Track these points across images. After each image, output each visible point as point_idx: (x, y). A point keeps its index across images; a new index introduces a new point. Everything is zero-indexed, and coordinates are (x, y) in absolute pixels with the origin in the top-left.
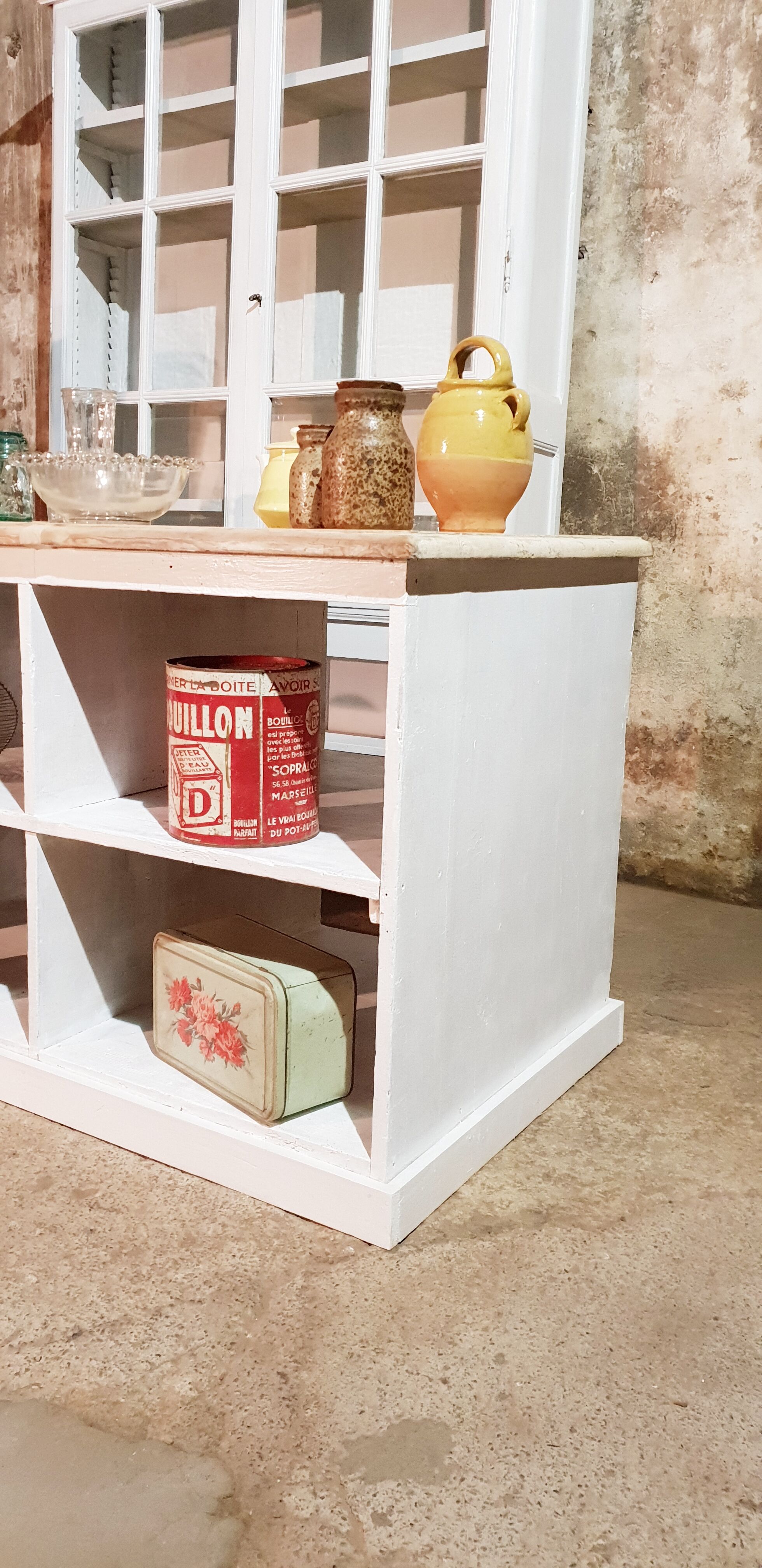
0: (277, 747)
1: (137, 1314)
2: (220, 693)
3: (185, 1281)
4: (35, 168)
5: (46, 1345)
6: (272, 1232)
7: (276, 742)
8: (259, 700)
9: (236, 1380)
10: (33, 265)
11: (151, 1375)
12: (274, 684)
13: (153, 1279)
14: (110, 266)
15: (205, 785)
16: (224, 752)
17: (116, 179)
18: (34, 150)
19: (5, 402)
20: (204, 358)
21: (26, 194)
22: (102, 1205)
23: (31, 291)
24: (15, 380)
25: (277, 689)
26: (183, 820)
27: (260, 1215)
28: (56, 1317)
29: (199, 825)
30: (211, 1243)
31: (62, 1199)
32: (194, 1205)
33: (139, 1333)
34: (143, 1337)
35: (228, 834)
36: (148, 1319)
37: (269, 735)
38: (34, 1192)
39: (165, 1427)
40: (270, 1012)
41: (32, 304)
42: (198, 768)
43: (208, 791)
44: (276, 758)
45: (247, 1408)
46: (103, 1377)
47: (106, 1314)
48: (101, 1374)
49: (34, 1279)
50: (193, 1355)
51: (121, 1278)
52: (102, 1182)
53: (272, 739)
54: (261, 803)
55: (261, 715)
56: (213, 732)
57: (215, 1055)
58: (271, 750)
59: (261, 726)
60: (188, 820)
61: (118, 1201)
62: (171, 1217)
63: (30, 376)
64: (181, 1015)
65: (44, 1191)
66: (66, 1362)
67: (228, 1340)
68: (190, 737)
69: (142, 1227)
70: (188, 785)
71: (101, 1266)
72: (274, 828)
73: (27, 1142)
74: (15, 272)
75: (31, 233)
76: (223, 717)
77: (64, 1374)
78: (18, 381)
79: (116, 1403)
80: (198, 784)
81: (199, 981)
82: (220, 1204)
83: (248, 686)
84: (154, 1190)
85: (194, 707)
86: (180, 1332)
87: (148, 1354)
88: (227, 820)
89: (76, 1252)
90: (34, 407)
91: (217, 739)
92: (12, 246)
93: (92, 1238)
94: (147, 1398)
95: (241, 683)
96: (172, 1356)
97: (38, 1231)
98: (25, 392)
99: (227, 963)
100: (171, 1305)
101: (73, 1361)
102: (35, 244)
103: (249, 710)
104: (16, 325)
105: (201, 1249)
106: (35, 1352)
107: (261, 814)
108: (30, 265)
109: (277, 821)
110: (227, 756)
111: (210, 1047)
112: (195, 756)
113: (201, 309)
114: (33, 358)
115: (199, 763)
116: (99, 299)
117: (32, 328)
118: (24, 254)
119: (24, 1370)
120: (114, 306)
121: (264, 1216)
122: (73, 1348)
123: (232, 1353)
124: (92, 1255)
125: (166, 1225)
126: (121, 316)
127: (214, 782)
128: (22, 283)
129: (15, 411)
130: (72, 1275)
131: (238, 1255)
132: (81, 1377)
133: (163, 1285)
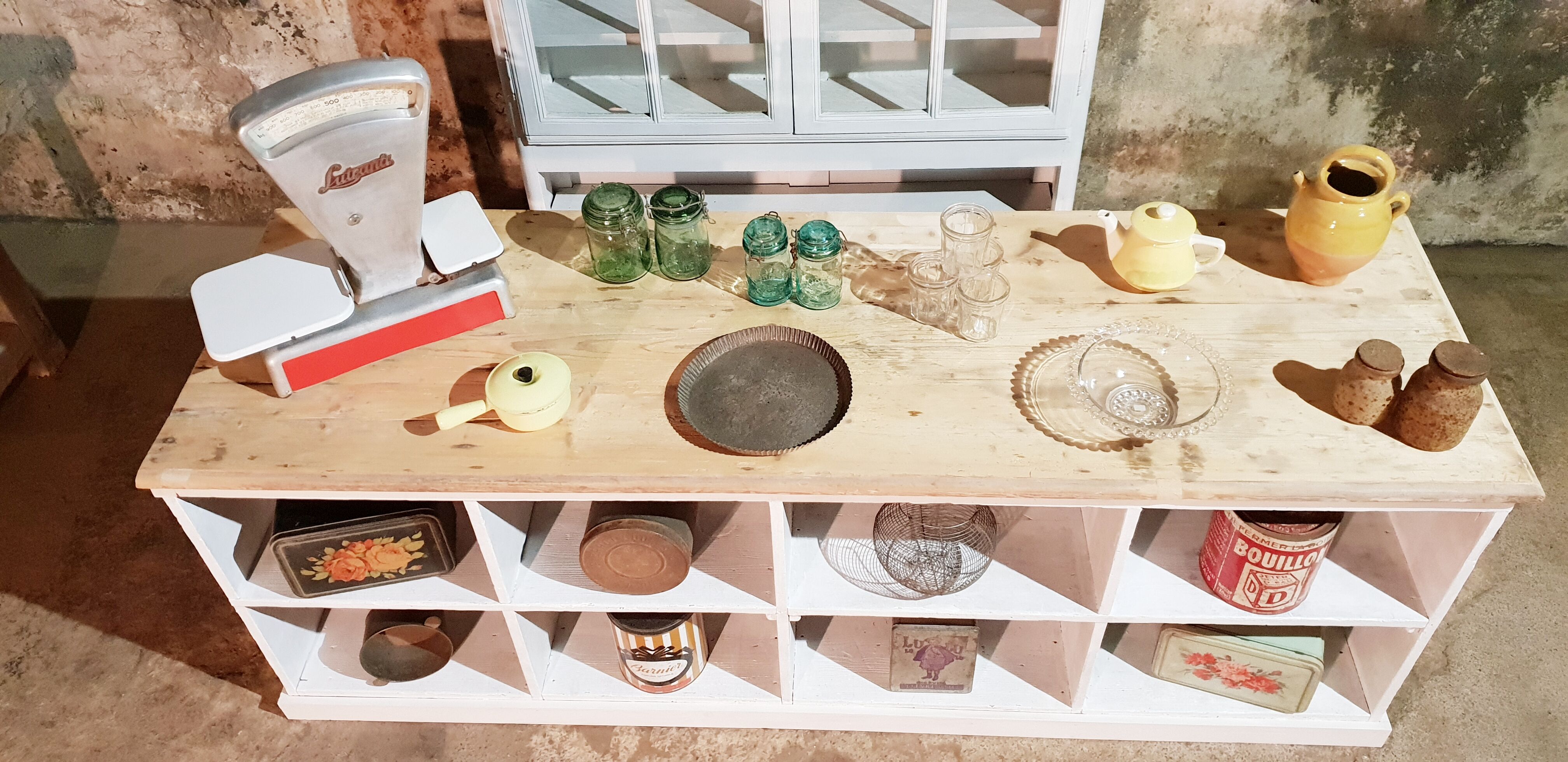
2: (1314, 547)
16: (1305, 572)
26: (1257, 605)
35: (1292, 605)
40: (1316, 677)
43: (1287, 591)
57: (1241, 687)
60: (1264, 605)
64: (1199, 668)
81: (1228, 657)
88: (1295, 599)
111: (1234, 684)
127: (1294, 587)
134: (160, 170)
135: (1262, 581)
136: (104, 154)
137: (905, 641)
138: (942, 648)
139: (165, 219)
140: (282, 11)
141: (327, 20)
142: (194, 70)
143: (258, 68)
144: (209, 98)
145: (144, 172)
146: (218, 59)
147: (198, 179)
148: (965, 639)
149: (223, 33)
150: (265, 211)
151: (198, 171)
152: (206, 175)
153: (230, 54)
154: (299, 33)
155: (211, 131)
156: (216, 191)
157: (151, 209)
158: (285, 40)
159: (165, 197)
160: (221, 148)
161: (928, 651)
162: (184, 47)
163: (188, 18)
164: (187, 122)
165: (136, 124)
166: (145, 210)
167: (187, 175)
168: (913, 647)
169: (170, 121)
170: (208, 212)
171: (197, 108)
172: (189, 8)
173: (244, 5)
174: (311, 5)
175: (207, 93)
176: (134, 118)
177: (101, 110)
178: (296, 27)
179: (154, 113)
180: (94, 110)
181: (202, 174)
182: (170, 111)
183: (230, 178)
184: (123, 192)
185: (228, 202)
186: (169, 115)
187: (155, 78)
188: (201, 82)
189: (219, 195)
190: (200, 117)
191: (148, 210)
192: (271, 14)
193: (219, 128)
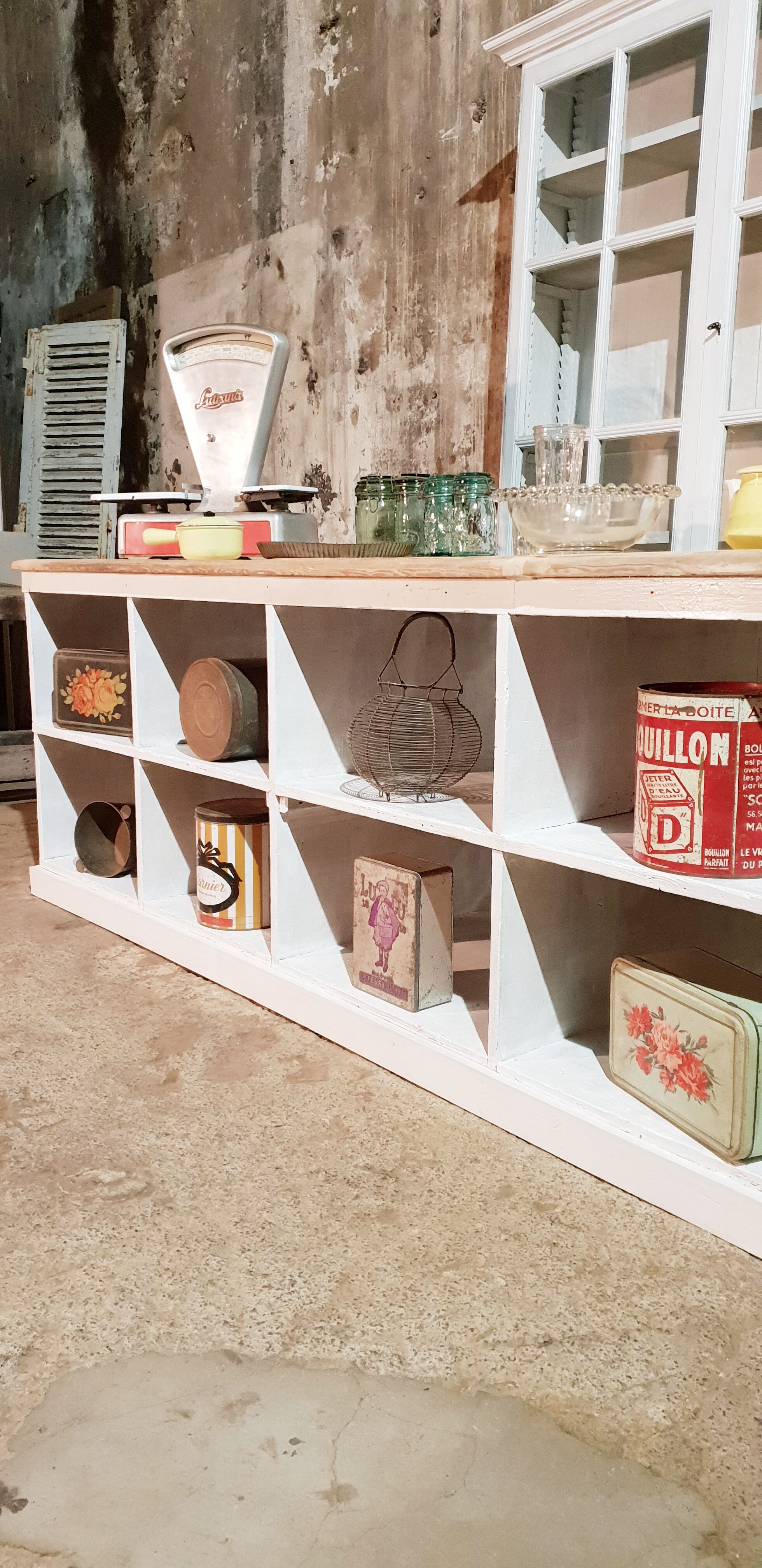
0: (754, 775)
1: (604, 1333)
2: (697, 718)
3: (651, 1308)
4: (493, 222)
5: (519, 1347)
6: (737, 1273)
7: (753, 770)
8: (737, 726)
9: (711, 1418)
10: (487, 316)
11: (623, 1396)
12: (754, 710)
13: (618, 1301)
14: (563, 308)
15: (676, 812)
16: (697, 779)
17: (572, 224)
18: (492, 208)
19: (456, 448)
21: (483, 248)
22: (563, 1221)
23: (484, 339)
24: (465, 427)
25: (757, 715)
26: (650, 846)
27: (724, 1254)
28: (527, 1322)
29: (668, 852)
30: (675, 1275)
31: (524, 1209)
32: (654, 1234)
33: (609, 1352)
34: (612, 1356)
35: (698, 862)
36: (616, 1340)
37: (746, 762)
38: (497, 1199)
39: (640, 1449)
40: (741, 1048)
41: (484, 352)
42: (669, 794)
43: (678, 818)
44: (751, 786)
45: (725, 1448)
46: (576, 1388)
47: (574, 1327)
48: (573, 1385)
49: (503, 1282)
50: (664, 1383)
51: (586, 1295)
52: (560, 1198)
53: (749, 766)
54: (734, 833)
55: (739, 742)
56: (686, 758)
57: (677, 1086)
58: (747, 778)
59: (738, 753)
60: (656, 846)
61: (577, 1220)
62: (632, 1243)
63: (480, 422)
64: (640, 1042)
65: (506, 1200)
66: (539, 1367)
67: (699, 1375)
68: (662, 763)
69: (604, 1248)
70: (657, 811)
71: (567, 1280)
72: (747, 859)
73: (487, 1150)
74: (470, 323)
75: (487, 285)
76: (698, 742)
77: (538, 1378)
78: (468, 427)
79: (589, 1416)
80: (668, 810)
81: (661, 1010)
82: (681, 1237)
83: (726, 712)
84: (613, 1213)
85: (667, 733)
86: (650, 1358)
87: (620, 1374)
88: (698, 848)
89: (541, 1263)
90: (483, 452)
91: (690, 765)
92: (468, 299)
93: (556, 1250)
94: (620, 1417)
95: (719, 708)
96: (643, 1381)
97: (503, 1237)
98: (474, 438)
99: (691, 994)
100: (639, 1330)
101: (545, 1367)
102: (490, 294)
103: (726, 736)
104: (468, 374)
105: (665, 1279)
106: (509, 1352)
107: (734, 844)
108: (484, 316)
109: (751, 853)
110: (700, 783)
111: (670, 1078)
112: (666, 782)
113: (653, 344)
114: (483, 404)
115: (670, 789)
116: (552, 341)
117: (483, 375)
118: (479, 305)
119: (499, 1367)
120: (566, 347)
121: (728, 1256)
122: (545, 1355)
123: (705, 1389)
124: (557, 1267)
125: (627, 1250)
126: (572, 356)
127: (685, 809)
128: (476, 333)
129: (464, 456)
130: (539, 1283)
131: (704, 1291)
132: (554, 1384)
133: (629, 1309)
137: (363, 884)
138: (390, 905)
148: (405, 889)
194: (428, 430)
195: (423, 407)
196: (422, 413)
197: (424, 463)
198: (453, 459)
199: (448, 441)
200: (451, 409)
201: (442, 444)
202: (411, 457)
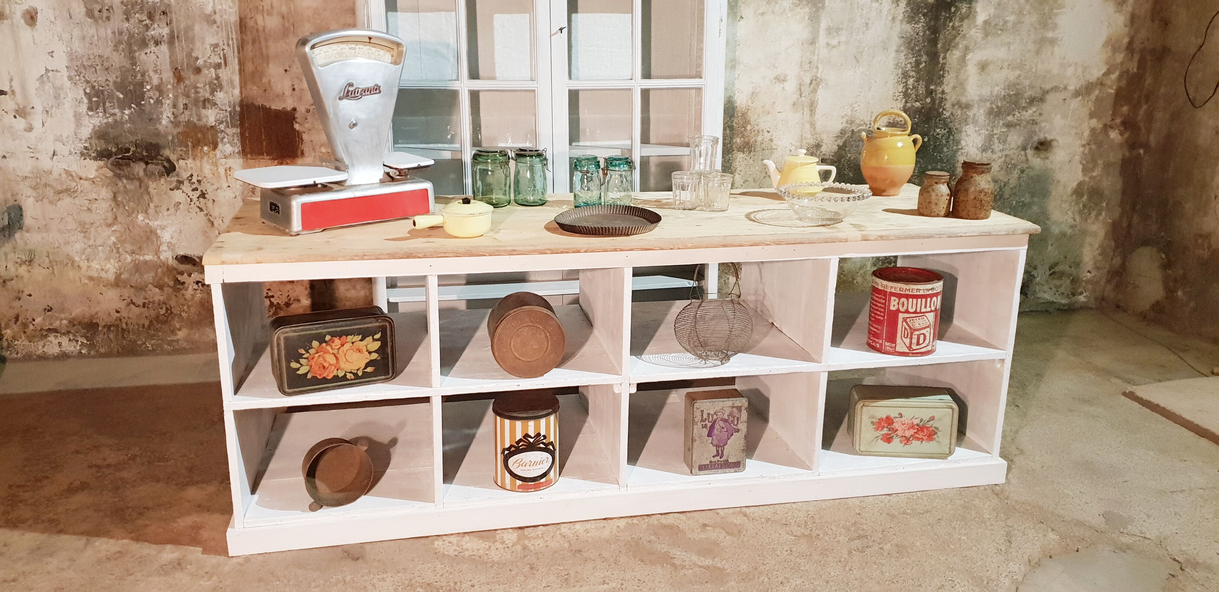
16: (933, 316)
19: (200, 62)
20: (448, 45)
24: (211, 45)
26: (911, 348)
35: (931, 349)
43: (925, 333)
57: (913, 441)
60: (914, 347)
63: (231, 42)
64: (884, 432)
70: (917, 333)
78: (216, 46)
81: (900, 414)
88: (931, 343)
90: (237, 68)
91: (931, 311)
98: (224, 55)
111: (909, 439)
127: (928, 329)
129: (212, 70)
134: (63, 310)
135: (911, 325)
136: (19, 299)
137: (702, 415)
138: (726, 421)
139: (53, 355)
140: (194, 179)
141: (225, 185)
142: (115, 228)
143: (165, 223)
144: (120, 250)
145: (48, 313)
146: (137, 217)
147: (92, 317)
148: (739, 409)
149: (146, 197)
150: (139, 342)
151: (93, 311)
152: (100, 314)
153: (147, 213)
154: (203, 195)
155: (114, 277)
156: (104, 326)
157: (44, 347)
158: (191, 201)
159: (59, 335)
160: (119, 289)
161: (717, 426)
162: (112, 209)
163: (122, 189)
164: (97, 269)
165: (56, 272)
166: (39, 348)
167: (84, 315)
168: (707, 422)
169: (84, 268)
170: (92, 346)
171: (107, 259)
172: (125, 181)
173: (168, 175)
174: (216, 175)
175: (119, 246)
176: (55, 267)
177: (31, 261)
178: (202, 191)
179: (73, 262)
180: (24, 262)
181: (97, 313)
182: (86, 261)
183: (118, 315)
184: (25, 332)
185: (111, 336)
186: (84, 265)
187: (83, 234)
188: (117, 238)
189: (105, 330)
190: (108, 266)
191: (40, 348)
192: (186, 182)
193: (121, 274)
194: (157, 43)
195: (147, 21)
196: (147, 27)
197: (155, 71)
198: (198, 70)
199: (189, 55)
200: (189, 28)
201: (180, 56)
202: (134, 64)
